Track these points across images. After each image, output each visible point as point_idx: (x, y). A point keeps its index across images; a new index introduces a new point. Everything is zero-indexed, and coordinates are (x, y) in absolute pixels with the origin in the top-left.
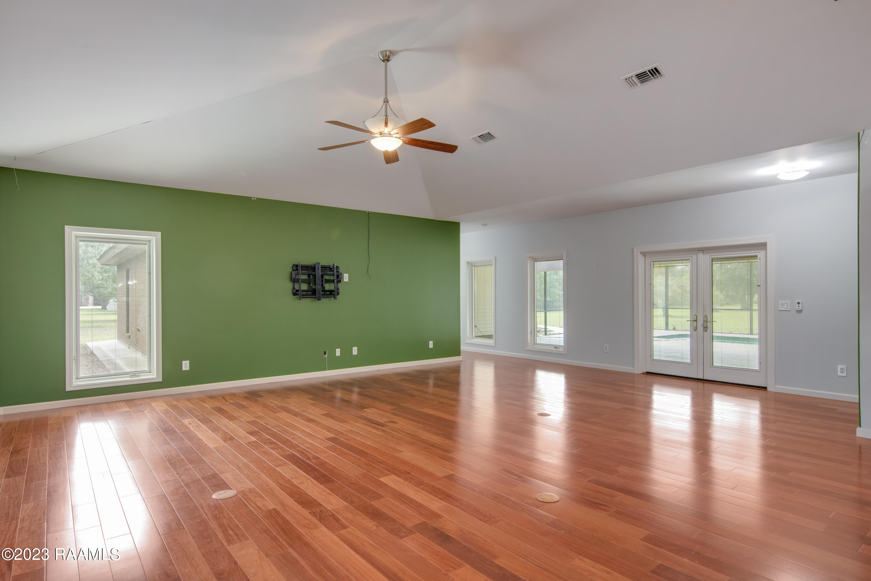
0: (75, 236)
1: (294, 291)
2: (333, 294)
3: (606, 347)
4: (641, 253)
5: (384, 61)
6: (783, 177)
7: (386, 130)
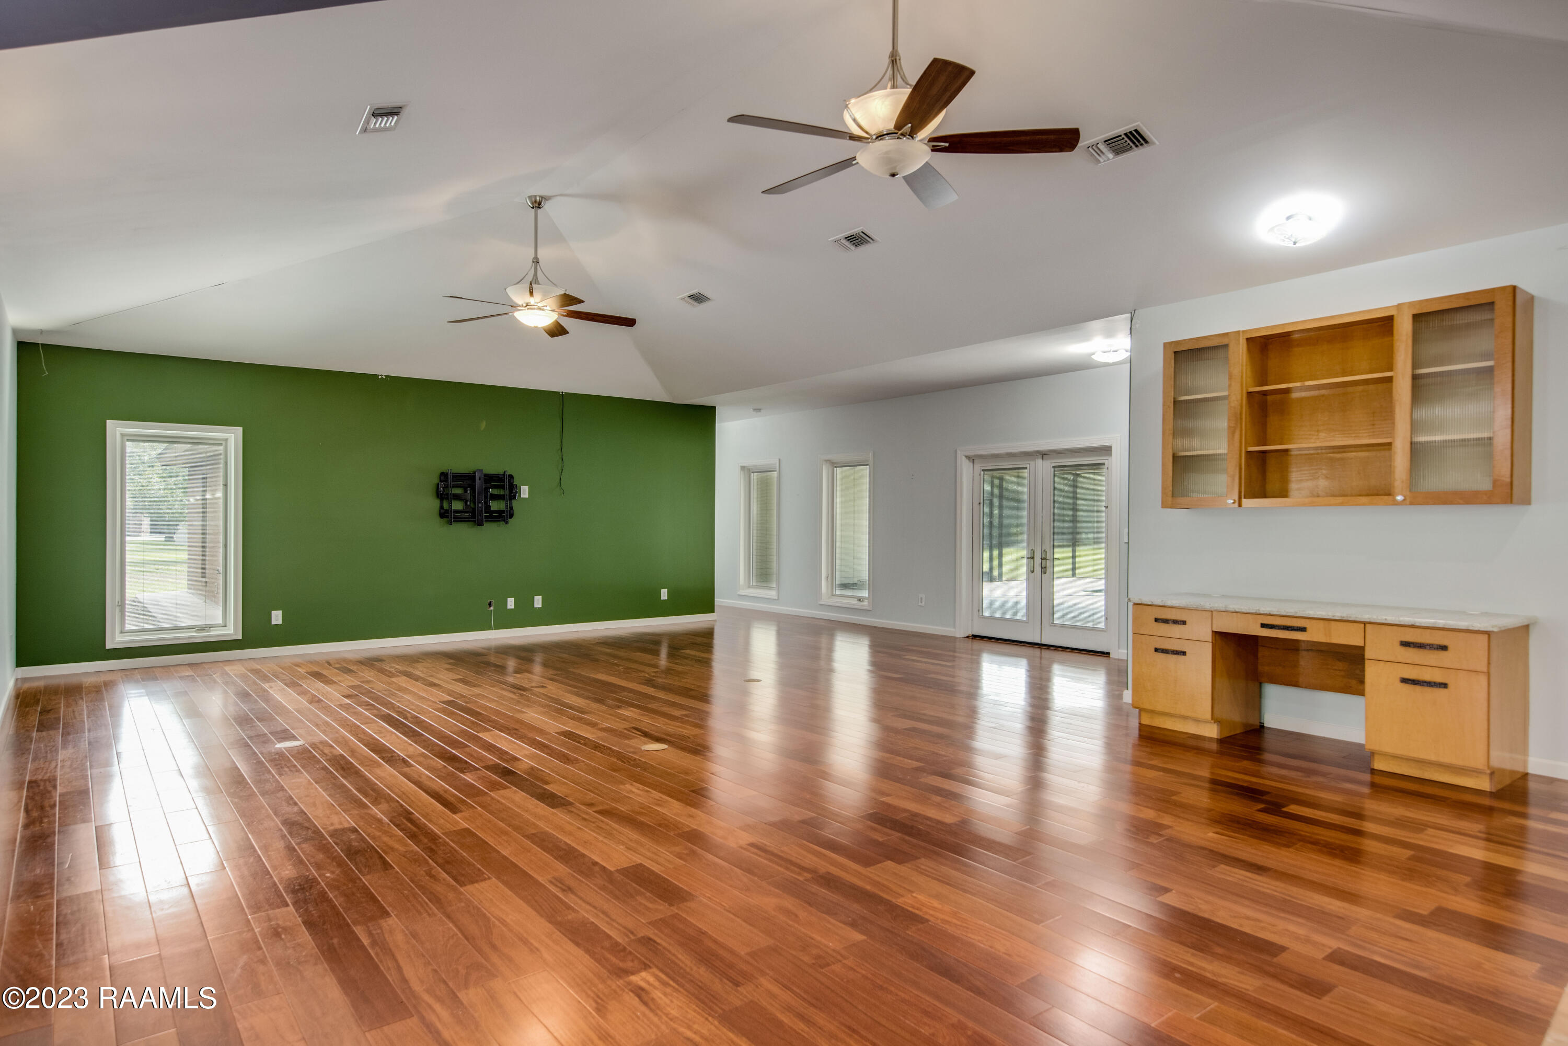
0: (121, 434)
1: (442, 511)
2: (504, 516)
3: (921, 599)
4: (966, 457)
5: (533, 208)
6: (1099, 358)
7: (532, 301)
